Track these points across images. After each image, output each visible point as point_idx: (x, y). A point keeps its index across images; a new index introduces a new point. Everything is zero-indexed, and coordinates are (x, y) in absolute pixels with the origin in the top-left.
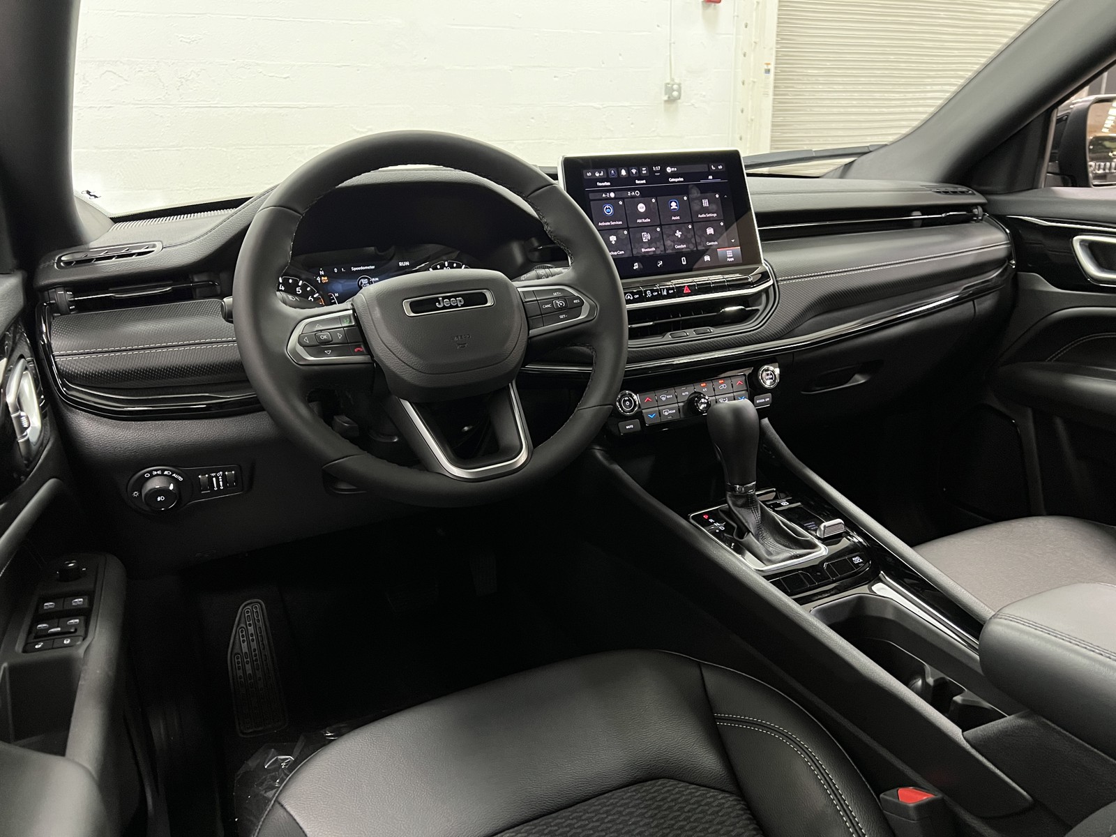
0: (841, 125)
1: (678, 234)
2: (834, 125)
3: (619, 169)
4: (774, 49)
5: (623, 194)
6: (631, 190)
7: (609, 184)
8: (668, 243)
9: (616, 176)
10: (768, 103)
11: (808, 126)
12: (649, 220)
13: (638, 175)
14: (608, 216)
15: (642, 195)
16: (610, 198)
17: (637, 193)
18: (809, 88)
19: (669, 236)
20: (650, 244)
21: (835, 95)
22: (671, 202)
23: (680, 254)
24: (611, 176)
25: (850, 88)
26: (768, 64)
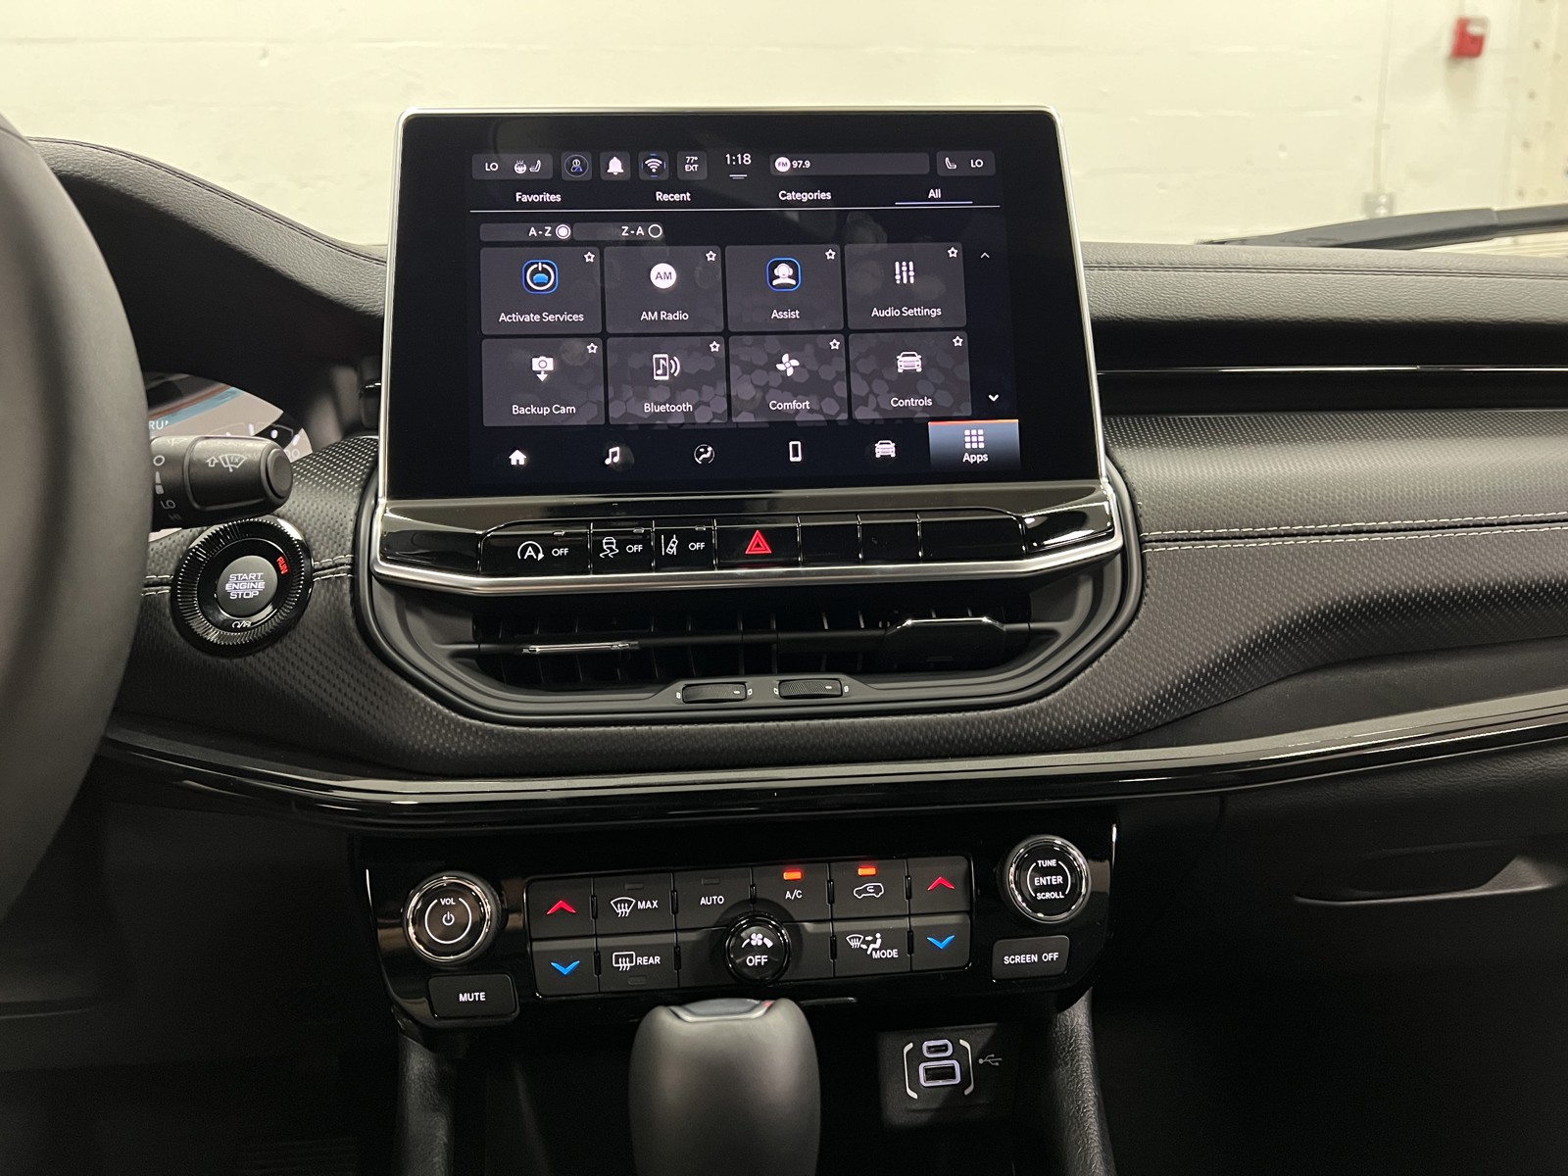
1: (788, 365)
3: (602, 155)
5: (606, 232)
6: (634, 220)
7: (558, 198)
8: (744, 390)
9: (587, 175)
12: (685, 316)
13: (665, 177)
14: (539, 295)
15: (669, 239)
16: (556, 242)
17: (656, 231)
19: (749, 368)
20: (676, 388)
22: (776, 264)
23: (788, 428)
24: (567, 176)
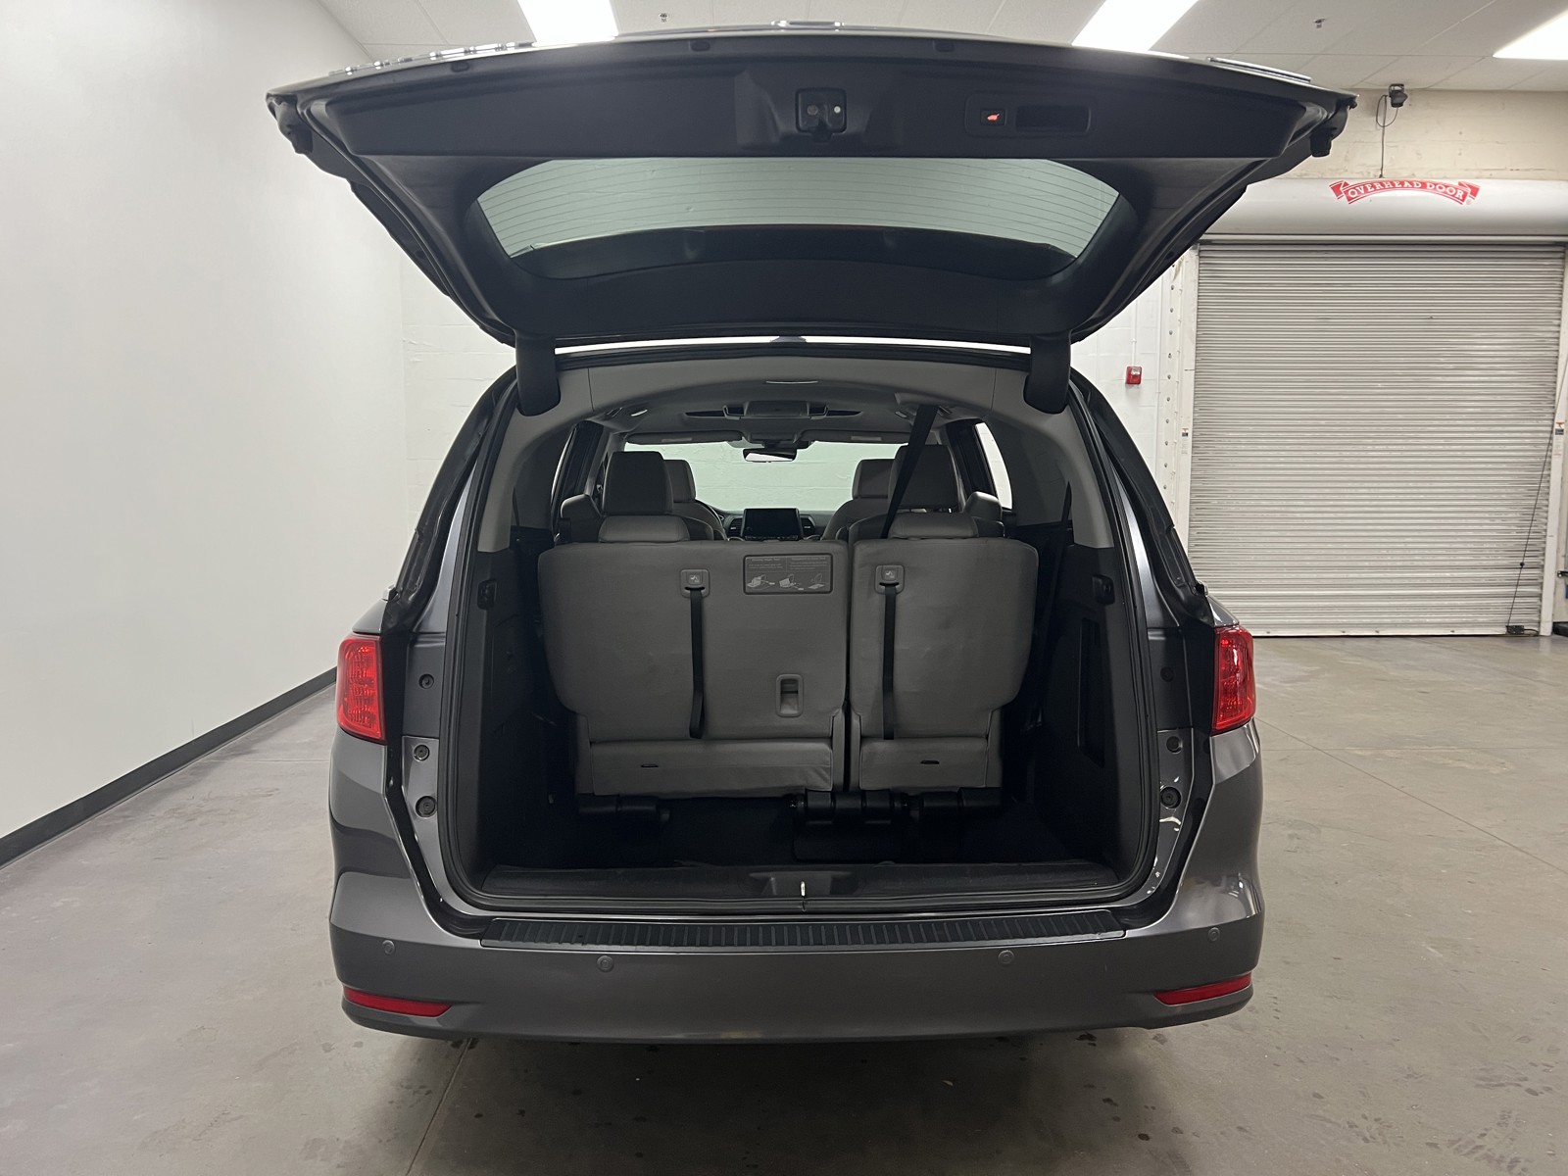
0: (1269, 478)
2: (1260, 478)
4: (1192, 418)
10: (1186, 461)
11: (1231, 478)
18: (1231, 447)
21: (1261, 453)
25: (1277, 447)
26: (1185, 429)
